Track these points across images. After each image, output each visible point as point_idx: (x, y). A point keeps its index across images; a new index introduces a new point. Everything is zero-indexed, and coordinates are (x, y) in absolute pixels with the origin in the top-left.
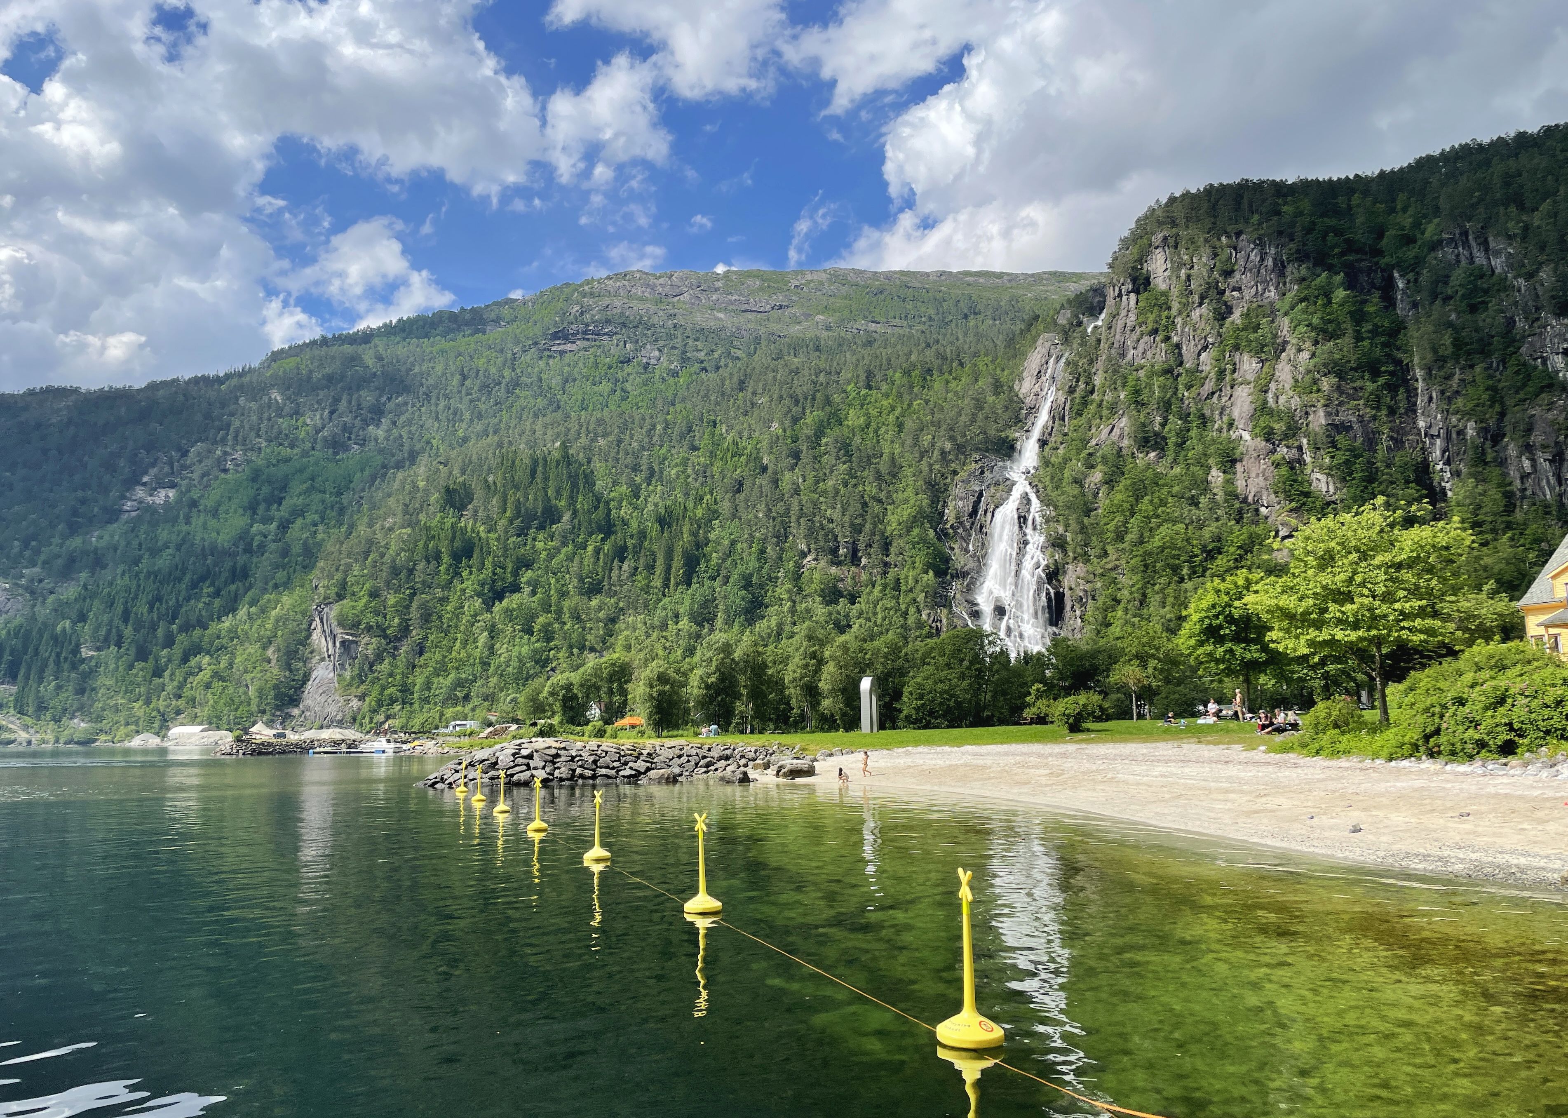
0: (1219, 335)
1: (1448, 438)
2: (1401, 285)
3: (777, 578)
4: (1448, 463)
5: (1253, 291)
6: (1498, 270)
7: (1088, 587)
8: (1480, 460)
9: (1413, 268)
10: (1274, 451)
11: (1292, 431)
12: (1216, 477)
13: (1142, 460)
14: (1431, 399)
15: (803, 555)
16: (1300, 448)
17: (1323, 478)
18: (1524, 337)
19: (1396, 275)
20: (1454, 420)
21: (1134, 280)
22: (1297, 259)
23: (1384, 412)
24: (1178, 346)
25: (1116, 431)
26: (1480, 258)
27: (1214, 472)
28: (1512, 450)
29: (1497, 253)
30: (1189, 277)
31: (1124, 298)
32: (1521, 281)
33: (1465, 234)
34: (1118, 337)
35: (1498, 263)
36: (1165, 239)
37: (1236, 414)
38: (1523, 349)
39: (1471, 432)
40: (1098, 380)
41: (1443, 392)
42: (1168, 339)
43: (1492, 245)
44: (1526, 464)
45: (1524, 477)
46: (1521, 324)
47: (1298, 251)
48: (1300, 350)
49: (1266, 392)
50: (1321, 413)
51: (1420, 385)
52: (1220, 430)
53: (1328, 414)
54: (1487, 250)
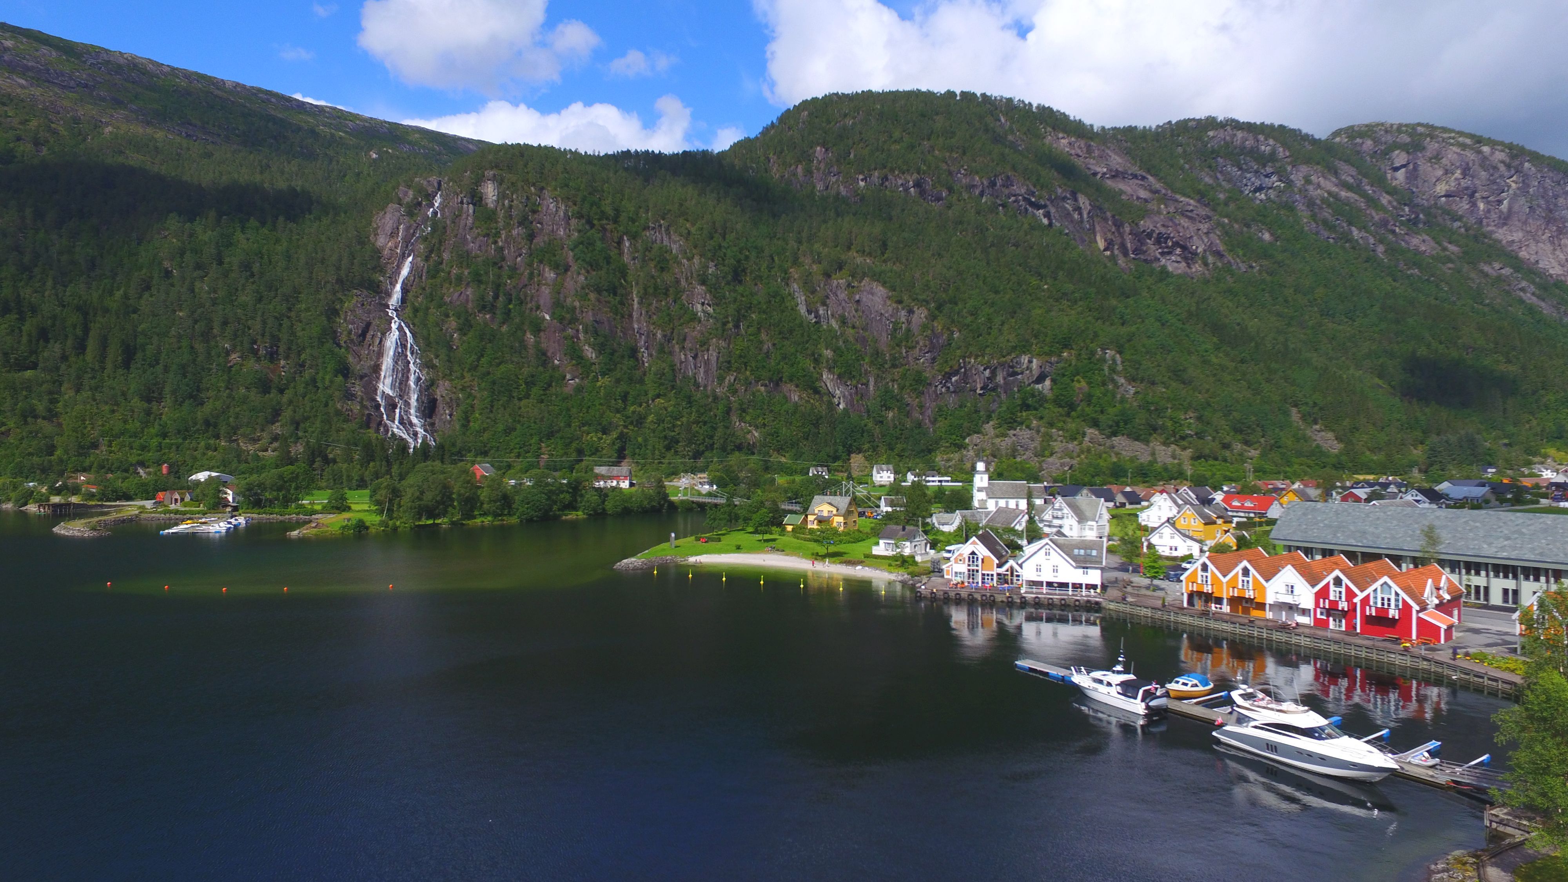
0: (530, 248)
1: (648, 336)
2: (627, 244)
3: (210, 369)
4: (647, 349)
5: (550, 228)
6: (674, 251)
7: (453, 396)
8: (661, 350)
9: (634, 237)
10: (564, 330)
11: (574, 320)
12: (530, 338)
13: (480, 317)
14: (641, 314)
15: (228, 353)
16: (578, 331)
17: (590, 350)
18: (684, 291)
19: (625, 238)
20: (652, 328)
21: (473, 197)
22: (577, 218)
23: (619, 317)
24: (502, 249)
25: (463, 297)
26: (666, 242)
27: (528, 335)
28: (677, 348)
29: (675, 242)
30: (511, 207)
31: (465, 206)
32: (685, 261)
33: (660, 226)
34: (461, 231)
35: (675, 248)
36: (494, 175)
37: (542, 302)
38: (683, 297)
39: (659, 336)
40: (446, 256)
41: (647, 312)
42: (496, 242)
43: (673, 237)
44: (683, 357)
45: (681, 362)
46: (683, 283)
47: (578, 213)
48: (579, 274)
49: (559, 293)
50: (590, 313)
51: (636, 306)
52: (531, 309)
53: (594, 315)
54: (670, 238)
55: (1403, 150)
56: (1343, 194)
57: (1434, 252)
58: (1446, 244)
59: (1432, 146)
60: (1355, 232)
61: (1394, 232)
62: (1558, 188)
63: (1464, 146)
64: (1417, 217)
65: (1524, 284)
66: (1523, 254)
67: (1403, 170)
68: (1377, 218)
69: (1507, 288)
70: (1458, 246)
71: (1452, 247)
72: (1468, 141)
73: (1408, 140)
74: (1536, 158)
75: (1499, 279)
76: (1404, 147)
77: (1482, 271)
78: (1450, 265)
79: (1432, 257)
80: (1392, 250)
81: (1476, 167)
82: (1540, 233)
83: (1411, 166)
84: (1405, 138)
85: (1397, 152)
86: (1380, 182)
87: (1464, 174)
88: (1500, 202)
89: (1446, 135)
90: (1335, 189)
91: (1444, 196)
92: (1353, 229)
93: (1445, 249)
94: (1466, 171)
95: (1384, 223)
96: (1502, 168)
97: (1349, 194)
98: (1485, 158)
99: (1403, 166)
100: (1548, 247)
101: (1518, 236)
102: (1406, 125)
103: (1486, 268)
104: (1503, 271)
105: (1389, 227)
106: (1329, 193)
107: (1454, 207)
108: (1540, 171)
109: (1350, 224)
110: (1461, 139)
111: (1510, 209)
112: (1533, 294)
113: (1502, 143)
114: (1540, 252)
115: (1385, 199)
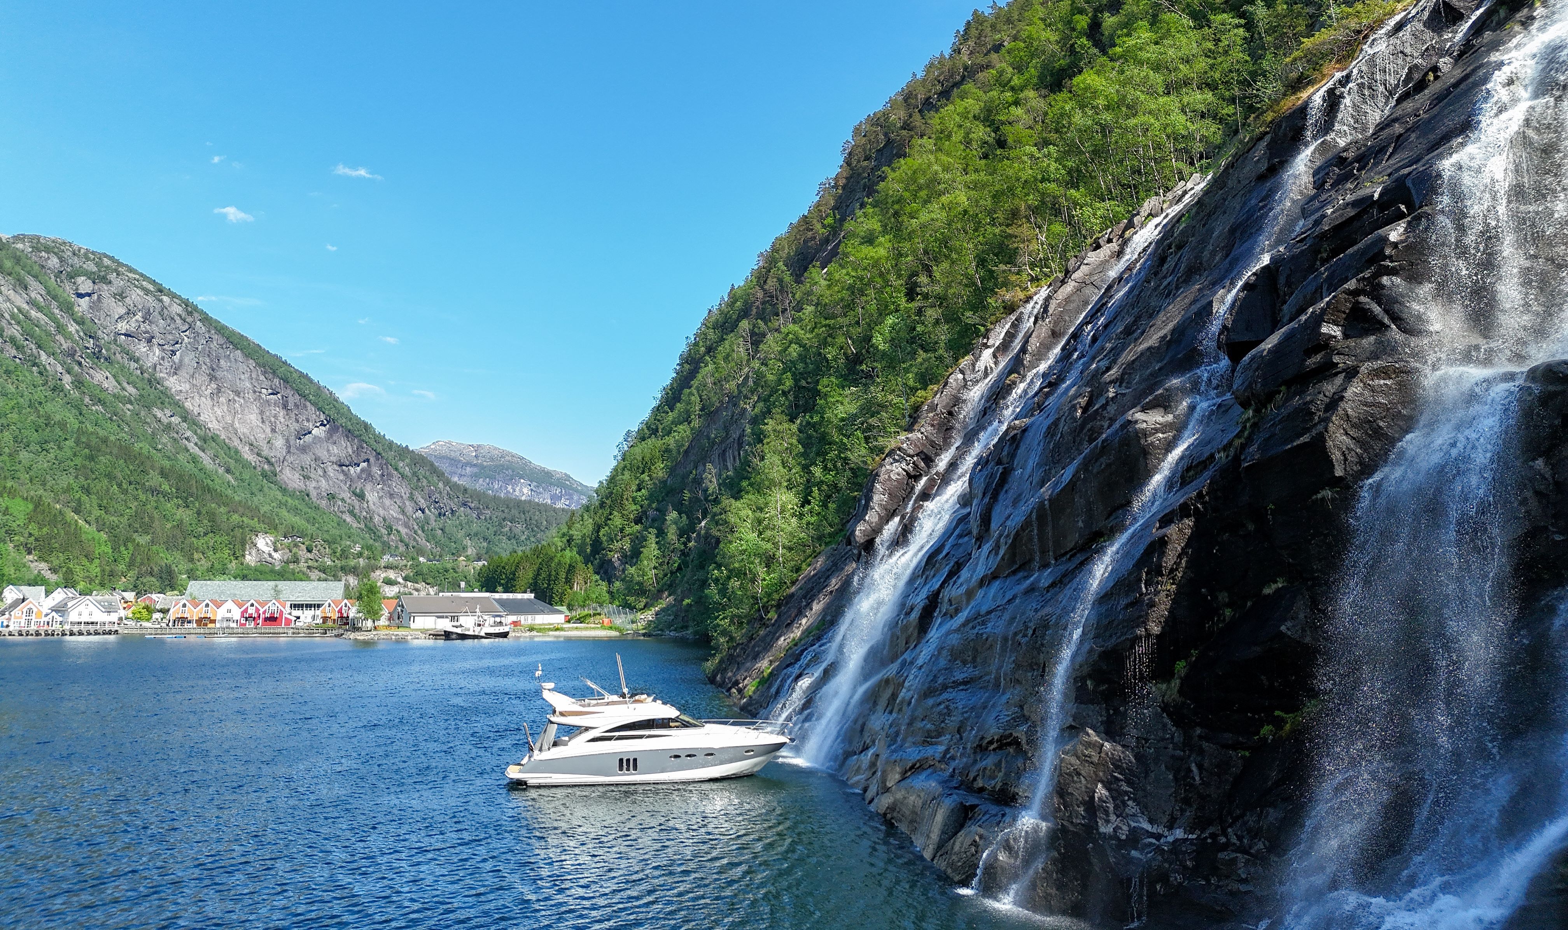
55: (89, 278)
56: (34, 313)
57: (115, 391)
58: (125, 385)
59: (118, 283)
60: (43, 356)
61: (80, 364)
62: (221, 351)
63: (147, 292)
64: (100, 351)
65: (189, 434)
66: (188, 405)
67: (87, 298)
68: (65, 346)
69: (175, 435)
70: (135, 387)
71: (131, 389)
72: (151, 287)
73: (95, 269)
74: (206, 319)
75: (169, 427)
76: (89, 275)
77: (155, 416)
78: (129, 406)
79: (114, 396)
80: (79, 383)
81: (156, 313)
82: (203, 388)
83: (95, 297)
84: (91, 267)
85: (83, 278)
86: (68, 308)
87: (144, 320)
88: (174, 353)
89: (131, 275)
90: (25, 306)
91: (125, 335)
92: (42, 352)
93: (124, 389)
94: (147, 317)
95: (71, 354)
96: (179, 321)
97: (39, 315)
98: (164, 308)
99: (89, 295)
100: (209, 402)
101: (185, 387)
102: (93, 253)
103: (159, 414)
104: (173, 419)
105: (77, 358)
106: (19, 310)
107: (132, 347)
108: (209, 331)
109: (39, 347)
110: (144, 283)
111: (181, 361)
112: (196, 444)
113: (179, 297)
114: (202, 406)
115: (73, 328)
